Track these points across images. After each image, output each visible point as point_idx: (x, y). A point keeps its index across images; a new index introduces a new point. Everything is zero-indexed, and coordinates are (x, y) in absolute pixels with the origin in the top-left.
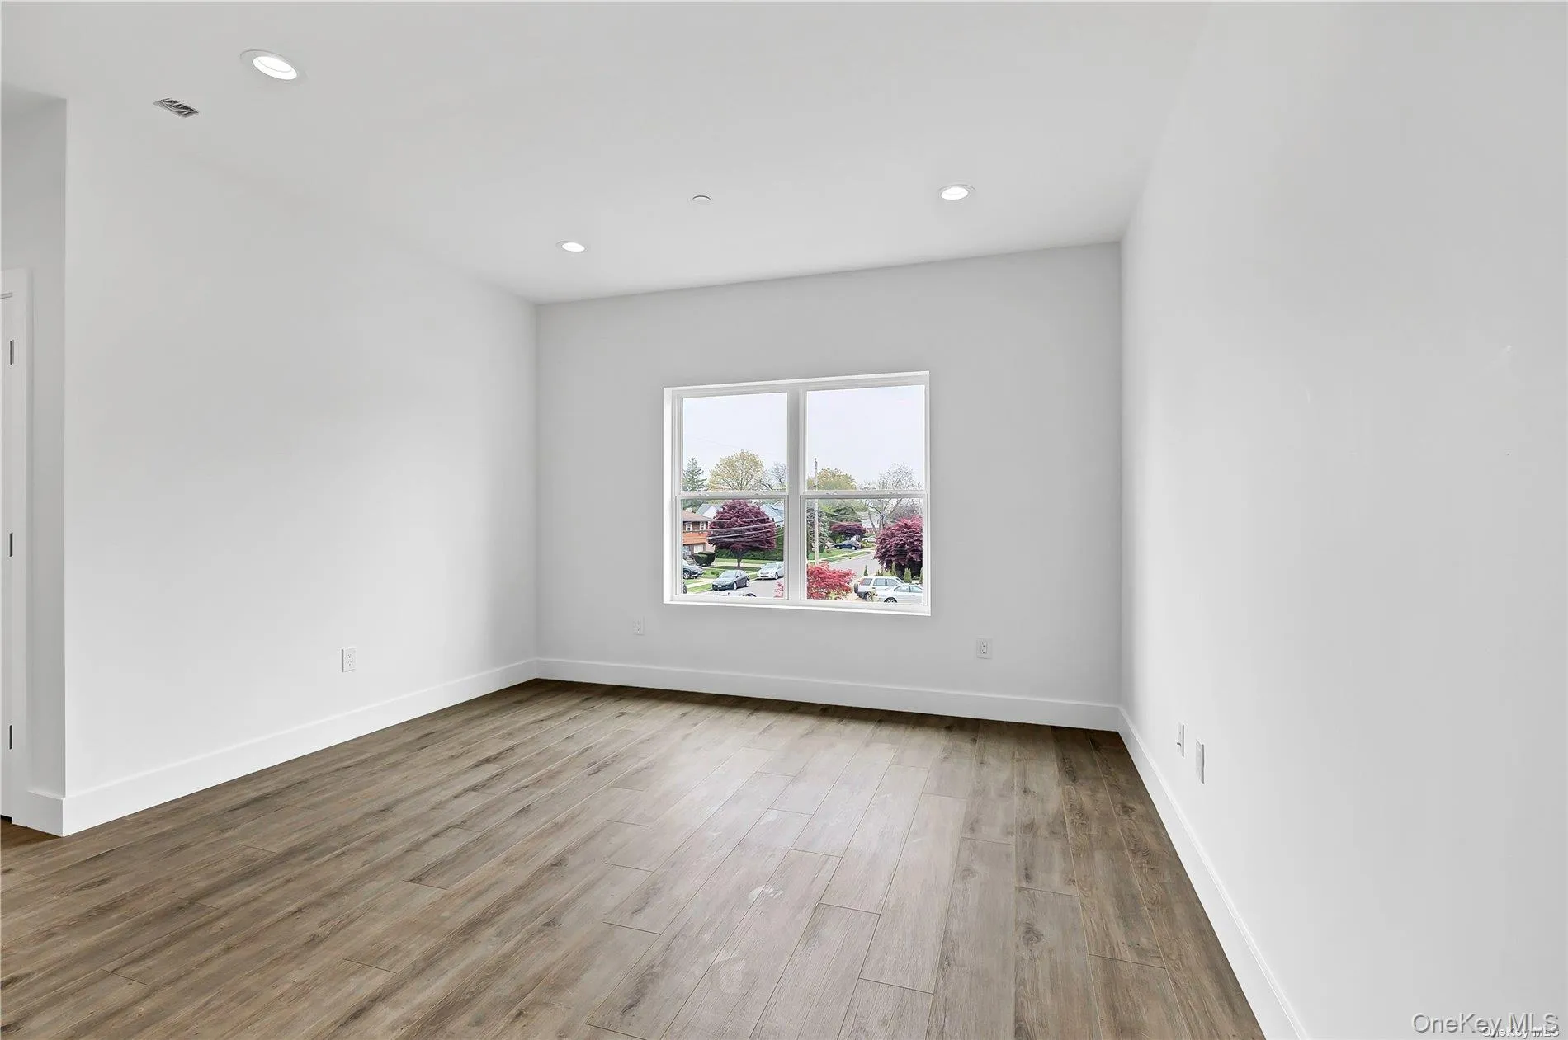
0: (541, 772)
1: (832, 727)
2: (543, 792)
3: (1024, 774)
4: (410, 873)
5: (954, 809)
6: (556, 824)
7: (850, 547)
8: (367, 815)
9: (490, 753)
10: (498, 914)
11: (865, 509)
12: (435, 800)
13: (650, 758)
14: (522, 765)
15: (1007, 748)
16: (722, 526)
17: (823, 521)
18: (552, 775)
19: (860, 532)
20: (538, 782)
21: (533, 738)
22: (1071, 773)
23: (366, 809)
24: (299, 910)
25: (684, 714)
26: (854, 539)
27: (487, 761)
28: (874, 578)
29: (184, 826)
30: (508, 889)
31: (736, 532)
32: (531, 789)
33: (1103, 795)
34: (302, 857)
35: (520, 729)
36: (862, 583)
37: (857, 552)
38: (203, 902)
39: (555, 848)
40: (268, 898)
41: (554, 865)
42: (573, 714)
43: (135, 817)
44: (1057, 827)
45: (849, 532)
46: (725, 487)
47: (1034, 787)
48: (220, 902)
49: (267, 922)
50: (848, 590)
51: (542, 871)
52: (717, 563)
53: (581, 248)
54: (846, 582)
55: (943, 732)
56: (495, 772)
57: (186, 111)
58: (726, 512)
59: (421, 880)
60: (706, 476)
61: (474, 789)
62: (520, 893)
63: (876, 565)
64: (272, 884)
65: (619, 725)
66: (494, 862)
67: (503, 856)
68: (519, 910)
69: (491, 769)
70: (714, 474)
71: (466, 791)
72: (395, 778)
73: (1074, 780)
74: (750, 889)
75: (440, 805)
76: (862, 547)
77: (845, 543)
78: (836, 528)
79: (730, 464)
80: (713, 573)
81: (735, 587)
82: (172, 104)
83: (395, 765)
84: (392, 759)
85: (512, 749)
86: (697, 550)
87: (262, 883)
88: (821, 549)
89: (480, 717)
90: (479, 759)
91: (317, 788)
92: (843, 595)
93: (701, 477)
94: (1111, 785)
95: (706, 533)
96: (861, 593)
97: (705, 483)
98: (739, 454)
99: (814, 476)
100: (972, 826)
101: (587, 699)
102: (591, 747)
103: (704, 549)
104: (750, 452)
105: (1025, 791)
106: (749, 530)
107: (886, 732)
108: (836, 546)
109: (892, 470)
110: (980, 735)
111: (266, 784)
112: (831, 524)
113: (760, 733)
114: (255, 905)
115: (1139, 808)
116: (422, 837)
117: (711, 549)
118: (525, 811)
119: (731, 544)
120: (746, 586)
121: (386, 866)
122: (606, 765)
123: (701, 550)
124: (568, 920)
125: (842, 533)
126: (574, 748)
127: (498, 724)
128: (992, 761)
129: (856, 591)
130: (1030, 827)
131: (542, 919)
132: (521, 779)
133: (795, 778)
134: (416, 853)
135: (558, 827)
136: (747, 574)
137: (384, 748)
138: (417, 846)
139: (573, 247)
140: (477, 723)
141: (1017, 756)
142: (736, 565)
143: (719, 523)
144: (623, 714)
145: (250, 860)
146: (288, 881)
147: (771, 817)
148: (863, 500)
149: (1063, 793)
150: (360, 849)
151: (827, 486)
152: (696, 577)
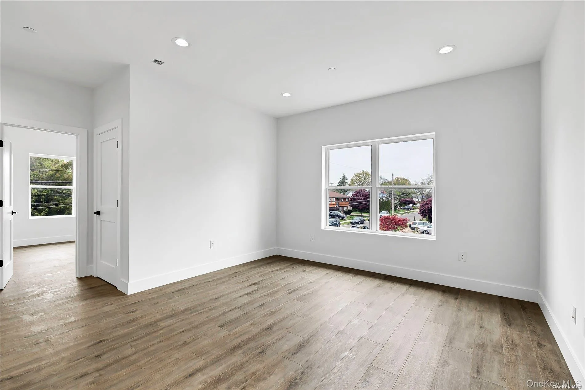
0: (271, 291)
1: (388, 285)
2: (270, 299)
3: (481, 318)
4: (220, 323)
5: (443, 331)
6: (272, 312)
7: (408, 209)
8: (212, 299)
9: (255, 281)
10: (245, 345)
11: (415, 193)
12: (234, 297)
13: (312, 290)
14: (265, 287)
15: (473, 304)
16: (354, 199)
17: (397, 198)
18: (275, 292)
19: (413, 203)
20: (269, 295)
21: (270, 277)
22: (508, 321)
23: (211, 297)
24: (183, 331)
25: (328, 273)
26: (410, 205)
27: (253, 284)
28: (418, 221)
29: (159, 296)
30: (249, 336)
31: (360, 202)
32: (266, 297)
33: (526, 335)
34: (189, 312)
35: (267, 273)
36: (413, 224)
37: (411, 211)
38: (157, 323)
39: (270, 322)
40: (176, 325)
41: (268, 328)
42: (286, 270)
43: (148, 291)
44: (497, 348)
45: (408, 203)
46: (357, 185)
47: (485, 325)
48: (162, 324)
49: (173, 334)
50: (406, 226)
51: (263, 330)
52: (352, 214)
53: (290, 95)
54: (405, 223)
55: (441, 293)
56: (255, 289)
57: (160, 63)
58: (356, 194)
59: (222, 326)
60: (349, 180)
61: (247, 294)
62: (253, 339)
63: (419, 217)
64: (177, 321)
65: (303, 275)
66: (247, 324)
67: (251, 322)
68: (252, 345)
69: (255, 288)
70: (352, 180)
71: (245, 295)
72: (223, 287)
73: (510, 325)
74: (342, 352)
75: (235, 299)
76: (413, 209)
77: (406, 207)
78: (402, 201)
79: (358, 176)
80: (351, 218)
81: (359, 223)
82: (156, 61)
83: (225, 282)
84: (223, 280)
85: (262, 281)
86: (345, 209)
87: (175, 319)
88: (395, 209)
89: (255, 267)
90: (251, 283)
91: (199, 288)
92: (404, 228)
93: (347, 181)
94: (532, 331)
95: (348, 202)
96: (412, 228)
97: (348, 183)
98: (362, 172)
99: (392, 180)
100: (450, 340)
101: (292, 264)
102: (290, 283)
103: (348, 208)
104: (366, 171)
105: (481, 327)
106: (365, 201)
107: (413, 290)
108: (402, 208)
109: (427, 177)
110: (459, 296)
111: (185, 284)
112: (400, 199)
113: (357, 285)
114: (171, 327)
115: (548, 346)
116: (227, 310)
117: (350, 208)
118: (262, 305)
119: (358, 207)
120: (364, 223)
121: (213, 319)
122: (294, 291)
123: (347, 209)
124: (268, 352)
125: (404, 203)
126: (284, 283)
127: (260, 271)
128: (464, 309)
129: (410, 226)
130: (482, 346)
131: (259, 350)
132: (263, 293)
133: (369, 306)
134: (224, 316)
135: (272, 313)
136: (364, 219)
137: (222, 276)
138: (224, 313)
139: (287, 95)
140: (253, 269)
141: (478, 309)
142: (360, 215)
143: (353, 199)
144: (304, 271)
145: (174, 311)
146: (183, 320)
147: (356, 321)
148: (414, 190)
149: (502, 331)
150: (206, 312)
151: (399, 184)
152: (344, 219)
